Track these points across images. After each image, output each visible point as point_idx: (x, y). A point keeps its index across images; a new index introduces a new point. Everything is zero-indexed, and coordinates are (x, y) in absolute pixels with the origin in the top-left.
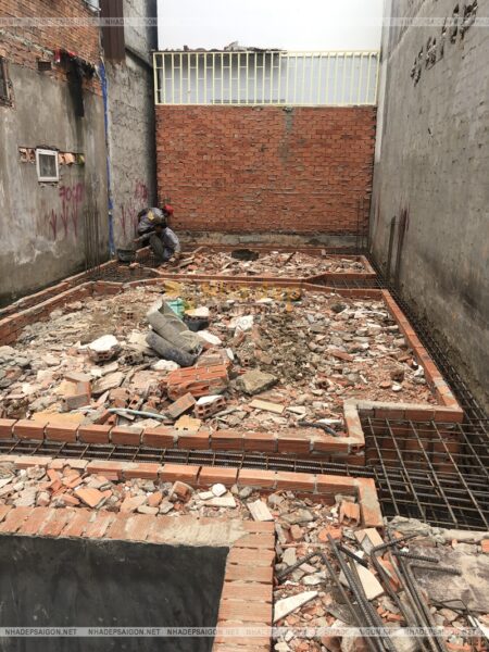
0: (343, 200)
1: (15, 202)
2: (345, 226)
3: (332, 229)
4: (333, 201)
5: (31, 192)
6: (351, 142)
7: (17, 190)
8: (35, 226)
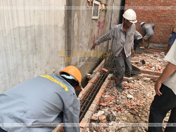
1: (82, 32)
5: (89, 25)
7: (83, 24)
8: (87, 45)
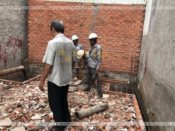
0: (124, 55)
2: (124, 70)
3: (116, 70)
4: (118, 55)
6: (130, 24)
